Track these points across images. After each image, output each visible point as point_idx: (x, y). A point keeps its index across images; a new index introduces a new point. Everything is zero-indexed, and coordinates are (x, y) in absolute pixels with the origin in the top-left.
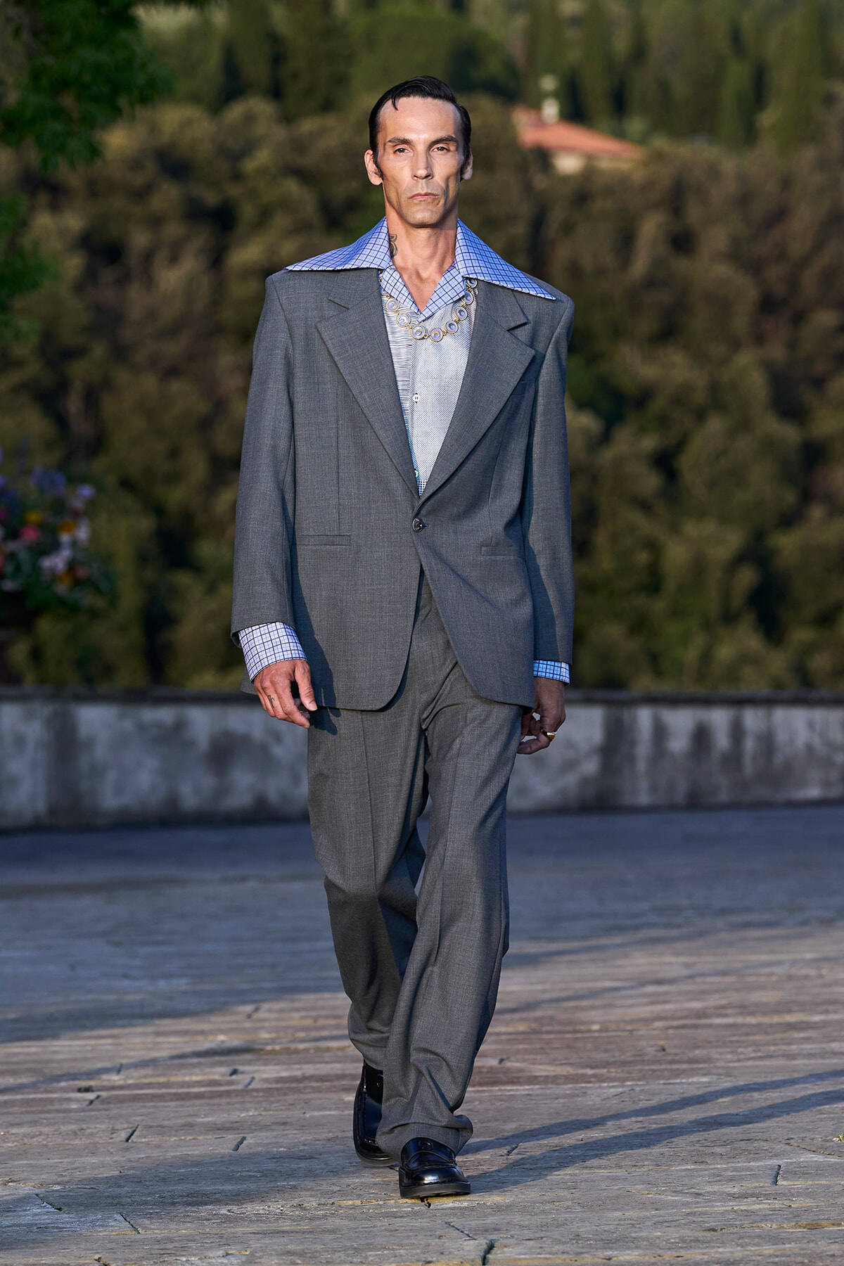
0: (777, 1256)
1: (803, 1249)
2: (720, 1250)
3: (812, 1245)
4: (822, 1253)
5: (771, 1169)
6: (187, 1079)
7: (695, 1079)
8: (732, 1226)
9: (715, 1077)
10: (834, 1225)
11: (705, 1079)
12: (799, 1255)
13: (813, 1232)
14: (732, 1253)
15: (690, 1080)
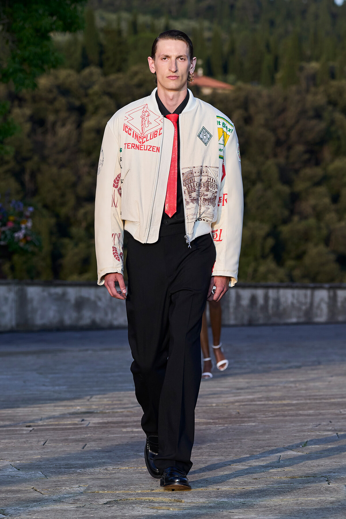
0: (279, 489)
1: (289, 486)
2: (259, 486)
3: (292, 485)
4: (296, 487)
5: (277, 457)
6: (66, 423)
7: (250, 424)
8: (263, 477)
9: (257, 423)
10: (300, 477)
11: (254, 424)
12: (287, 488)
13: (292, 480)
14: (263, 487)
15: (248, 424)
